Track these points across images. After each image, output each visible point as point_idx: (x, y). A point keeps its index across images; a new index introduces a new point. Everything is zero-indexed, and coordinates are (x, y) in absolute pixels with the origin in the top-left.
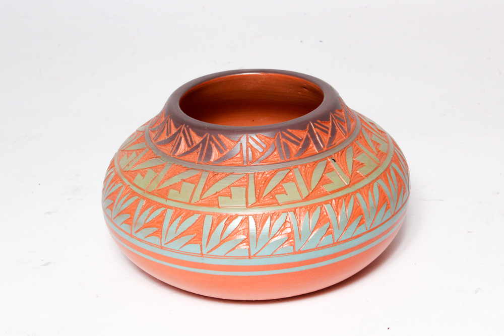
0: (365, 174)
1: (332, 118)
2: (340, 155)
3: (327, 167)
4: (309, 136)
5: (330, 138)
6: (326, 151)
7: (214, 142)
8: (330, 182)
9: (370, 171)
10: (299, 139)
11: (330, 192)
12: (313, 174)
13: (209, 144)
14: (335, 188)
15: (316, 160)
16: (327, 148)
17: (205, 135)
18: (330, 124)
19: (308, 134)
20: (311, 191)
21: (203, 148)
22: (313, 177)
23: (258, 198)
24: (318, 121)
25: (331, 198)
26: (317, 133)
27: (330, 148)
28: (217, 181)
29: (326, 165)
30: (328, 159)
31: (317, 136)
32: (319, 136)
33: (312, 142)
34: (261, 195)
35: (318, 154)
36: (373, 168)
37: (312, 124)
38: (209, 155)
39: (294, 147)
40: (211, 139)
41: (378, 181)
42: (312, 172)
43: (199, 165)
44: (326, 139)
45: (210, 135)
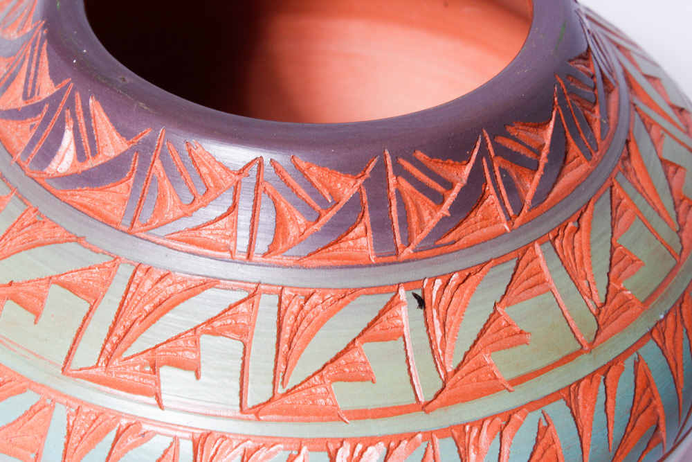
0: (514, 374)
1: (483, 152)
2: (453, 283)
3: (384, 318)
4: (365, 199)
5: (444, 218)
6: (407, 261)
7: (74, 116)
8: (368, 377)
9: (539, 365)
10: (322, 201)
11: (347, 413)
12: (320, 332)
13: (63, 114)
14: (372, 403)
15: (352, 284)
16: (415, 251)
17: (65, 82)
18: (467, 170)
19: (364, 192)
20: (280, 390)
21: (46, 121)
22: (315, 341)
23: (109, 353)
24: (419, 155)
25: (341, 435)
26: (399, 193)
27: (425, 253)
28: (32, 245)
29: (382, 313)
30: (402, 292)
31: (394, 202)
32: (402, 204)
33: (367, 219)
34: (122, 346)
35: (370, 265)
36: (556, 357)
37: (389, 159)
38: (50, 151)
39: (295, 222)
40: (71, 104)
41: (548, 409)
42: (323, 321)
43: (17, 168)
44: (426, 216)
45: (74, 89)
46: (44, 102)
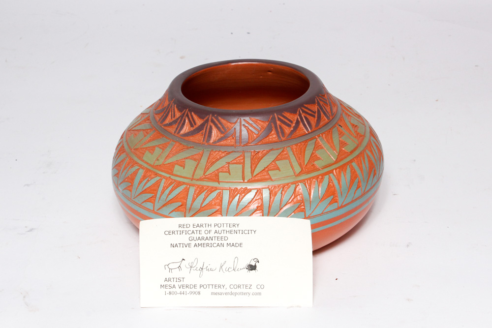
46: (179, 118)
